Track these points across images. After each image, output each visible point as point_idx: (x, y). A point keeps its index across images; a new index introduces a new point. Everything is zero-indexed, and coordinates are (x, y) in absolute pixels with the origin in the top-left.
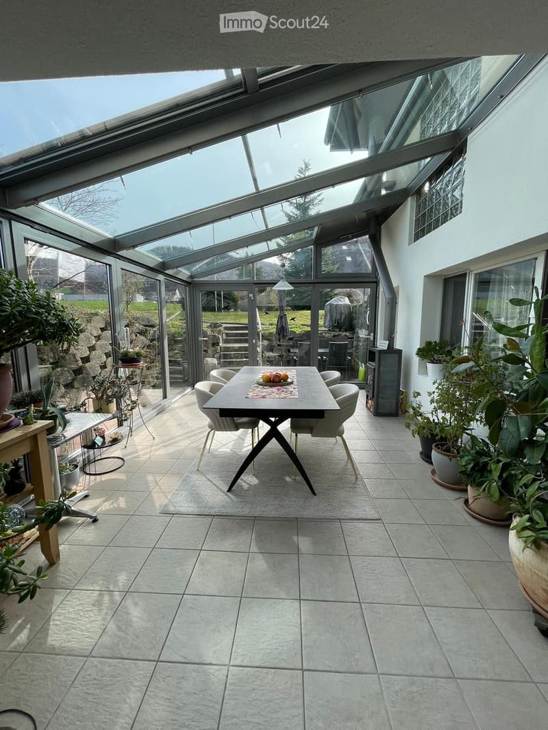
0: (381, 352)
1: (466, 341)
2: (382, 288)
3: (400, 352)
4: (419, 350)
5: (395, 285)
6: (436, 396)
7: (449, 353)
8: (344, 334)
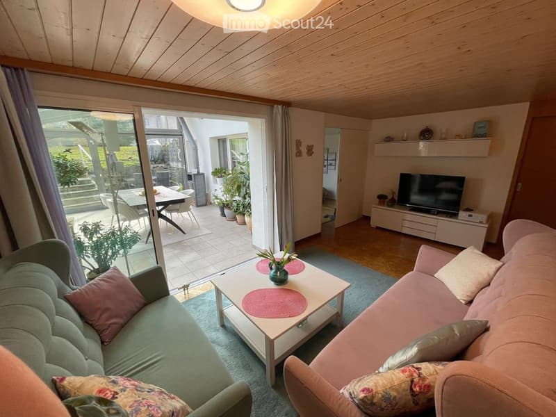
0: (194, 175)
1: (230, 167)
2: (186, 138)
3: (203, 174)
4: (213, 172)
5: (195, 139)
6: (222, 189)
7: (225, 173)
8: (160, 165)
